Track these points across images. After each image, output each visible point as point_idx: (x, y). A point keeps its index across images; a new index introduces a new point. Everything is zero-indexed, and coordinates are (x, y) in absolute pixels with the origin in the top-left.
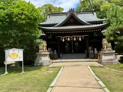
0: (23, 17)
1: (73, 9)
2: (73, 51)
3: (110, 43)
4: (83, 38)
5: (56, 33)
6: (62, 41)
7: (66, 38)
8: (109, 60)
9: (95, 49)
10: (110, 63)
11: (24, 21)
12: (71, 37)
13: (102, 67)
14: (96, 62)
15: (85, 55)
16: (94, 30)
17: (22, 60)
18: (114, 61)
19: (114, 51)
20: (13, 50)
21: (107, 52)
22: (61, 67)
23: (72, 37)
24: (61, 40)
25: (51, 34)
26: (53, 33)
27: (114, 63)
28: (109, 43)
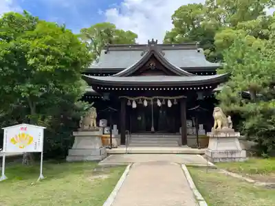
0: (50, 58)
1: (155, 40)
2: (153, 129)
3: (229, 117)
4: (175, 103)
5: (119, 89)
6: (131, 106)
7: (139, 100)
8: (226, 152)
9: (201, 126)
10: (229, 158)
11: (51, 67)
12: (149, 99)
13: (213, 168)
14: (201, 154)
15: (178, 138)
16: (197, 87)
17: (40, 149)
18: (237, 155)
19: (238, 134)
20: (22, 128)
21: (223, 135)
22: (126, 166)
23: (151, 99)
24: (129, 104)
25: (107, 91)
26: (111, 89)
27: (237, 160)
28: (227, 117)
